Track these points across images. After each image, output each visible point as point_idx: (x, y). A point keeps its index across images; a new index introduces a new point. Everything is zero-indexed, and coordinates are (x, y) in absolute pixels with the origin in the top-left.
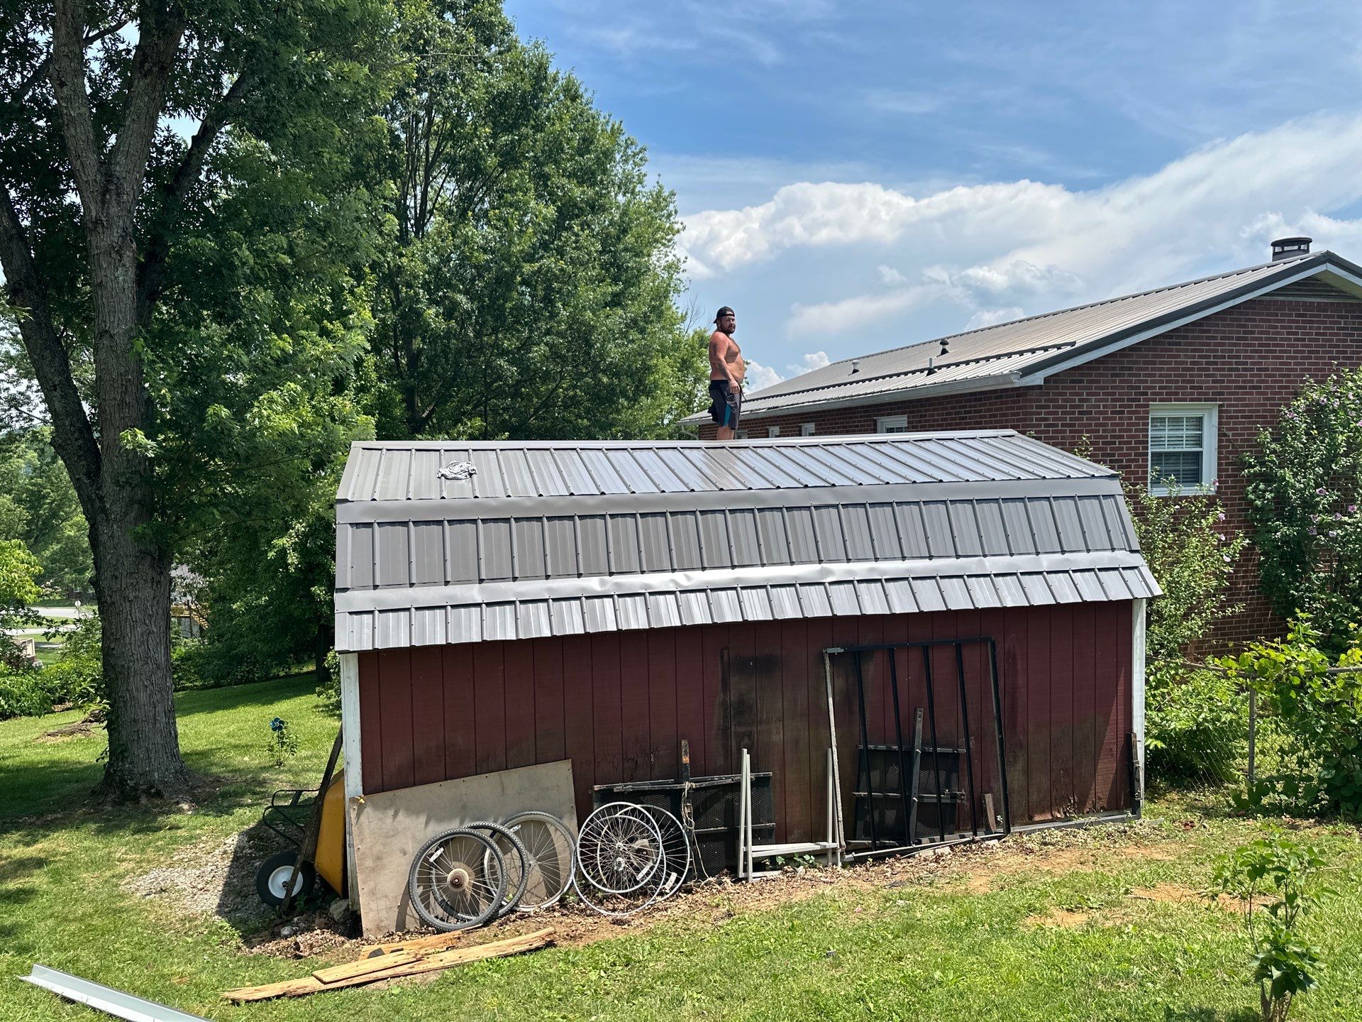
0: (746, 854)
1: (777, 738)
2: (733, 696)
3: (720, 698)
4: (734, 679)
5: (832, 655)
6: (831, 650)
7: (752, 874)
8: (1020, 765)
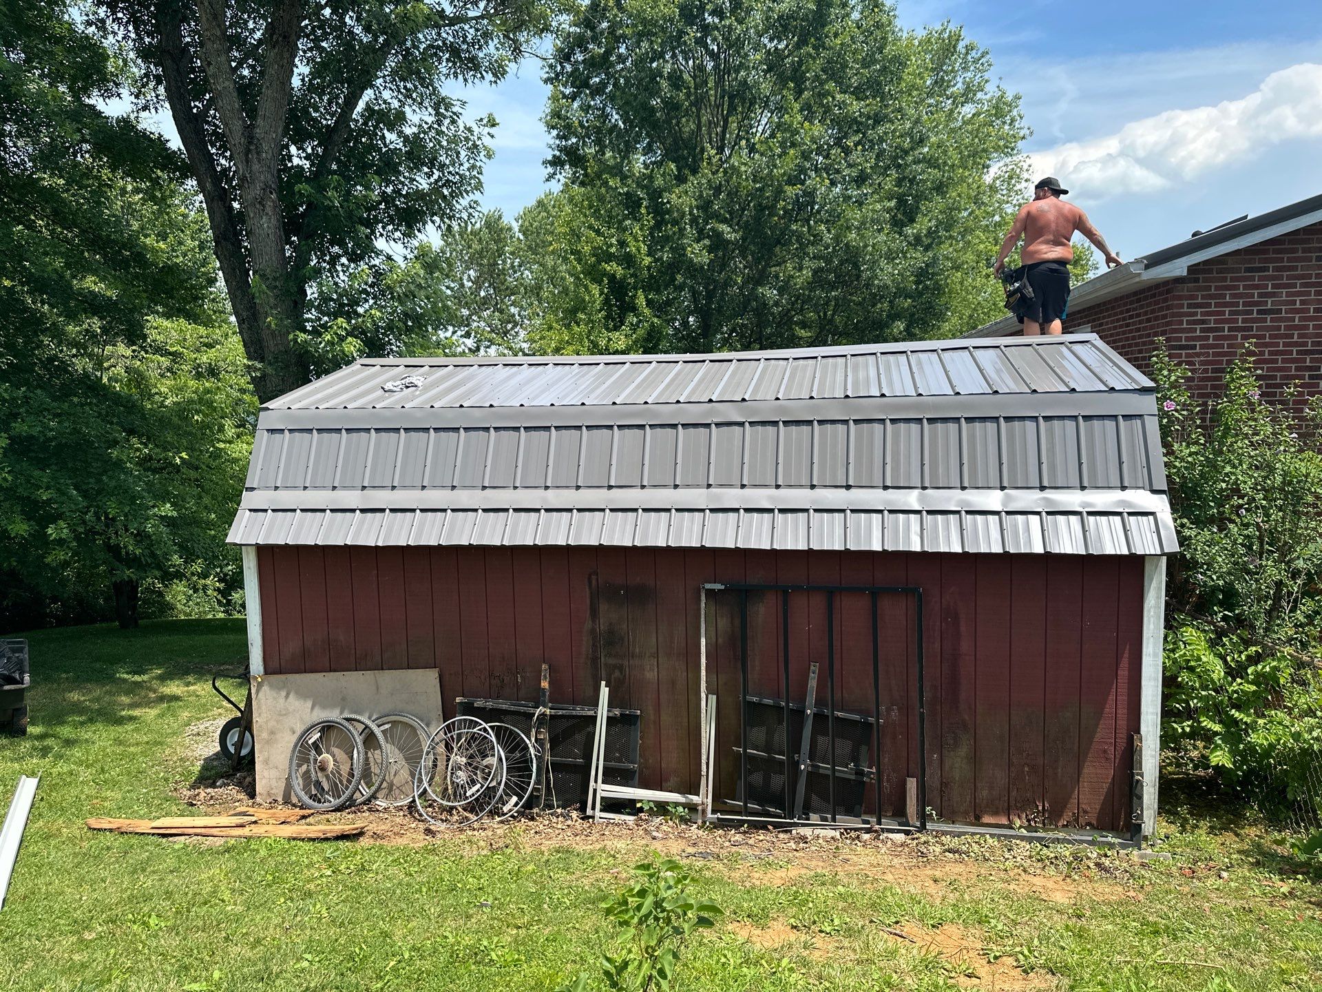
0: (595, 791)
1: (651, 675)
2: (602, 625)
3: (588, 625)
4: (603, 607)
5: (710, 593)
6: (708, 586)
7: (598, 814)
8: (963, 751)
